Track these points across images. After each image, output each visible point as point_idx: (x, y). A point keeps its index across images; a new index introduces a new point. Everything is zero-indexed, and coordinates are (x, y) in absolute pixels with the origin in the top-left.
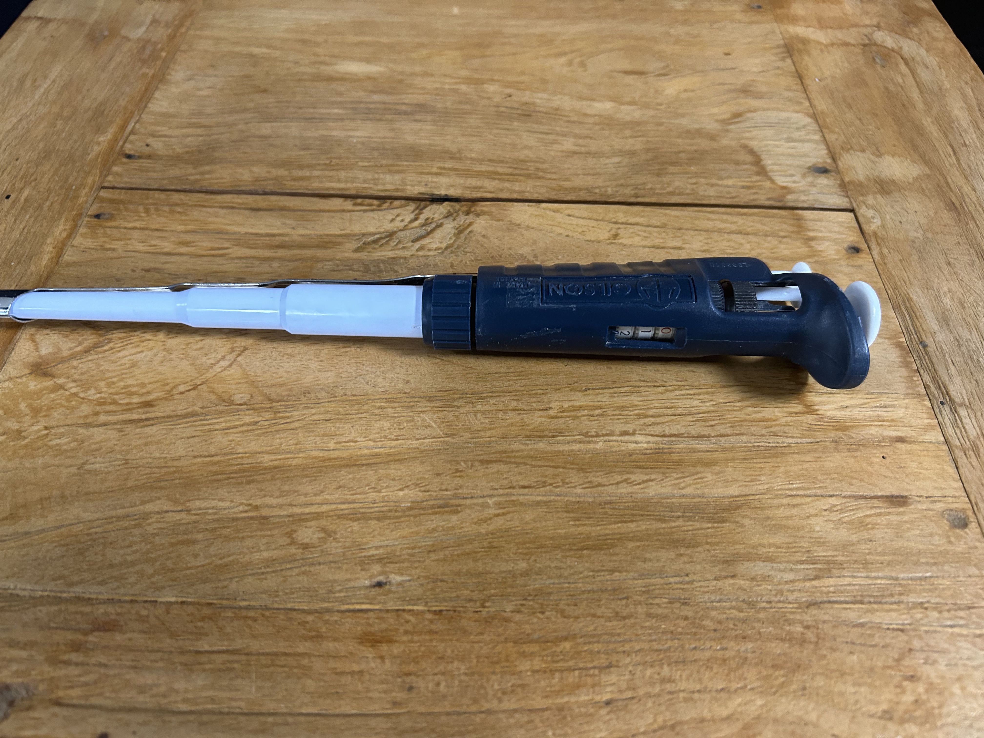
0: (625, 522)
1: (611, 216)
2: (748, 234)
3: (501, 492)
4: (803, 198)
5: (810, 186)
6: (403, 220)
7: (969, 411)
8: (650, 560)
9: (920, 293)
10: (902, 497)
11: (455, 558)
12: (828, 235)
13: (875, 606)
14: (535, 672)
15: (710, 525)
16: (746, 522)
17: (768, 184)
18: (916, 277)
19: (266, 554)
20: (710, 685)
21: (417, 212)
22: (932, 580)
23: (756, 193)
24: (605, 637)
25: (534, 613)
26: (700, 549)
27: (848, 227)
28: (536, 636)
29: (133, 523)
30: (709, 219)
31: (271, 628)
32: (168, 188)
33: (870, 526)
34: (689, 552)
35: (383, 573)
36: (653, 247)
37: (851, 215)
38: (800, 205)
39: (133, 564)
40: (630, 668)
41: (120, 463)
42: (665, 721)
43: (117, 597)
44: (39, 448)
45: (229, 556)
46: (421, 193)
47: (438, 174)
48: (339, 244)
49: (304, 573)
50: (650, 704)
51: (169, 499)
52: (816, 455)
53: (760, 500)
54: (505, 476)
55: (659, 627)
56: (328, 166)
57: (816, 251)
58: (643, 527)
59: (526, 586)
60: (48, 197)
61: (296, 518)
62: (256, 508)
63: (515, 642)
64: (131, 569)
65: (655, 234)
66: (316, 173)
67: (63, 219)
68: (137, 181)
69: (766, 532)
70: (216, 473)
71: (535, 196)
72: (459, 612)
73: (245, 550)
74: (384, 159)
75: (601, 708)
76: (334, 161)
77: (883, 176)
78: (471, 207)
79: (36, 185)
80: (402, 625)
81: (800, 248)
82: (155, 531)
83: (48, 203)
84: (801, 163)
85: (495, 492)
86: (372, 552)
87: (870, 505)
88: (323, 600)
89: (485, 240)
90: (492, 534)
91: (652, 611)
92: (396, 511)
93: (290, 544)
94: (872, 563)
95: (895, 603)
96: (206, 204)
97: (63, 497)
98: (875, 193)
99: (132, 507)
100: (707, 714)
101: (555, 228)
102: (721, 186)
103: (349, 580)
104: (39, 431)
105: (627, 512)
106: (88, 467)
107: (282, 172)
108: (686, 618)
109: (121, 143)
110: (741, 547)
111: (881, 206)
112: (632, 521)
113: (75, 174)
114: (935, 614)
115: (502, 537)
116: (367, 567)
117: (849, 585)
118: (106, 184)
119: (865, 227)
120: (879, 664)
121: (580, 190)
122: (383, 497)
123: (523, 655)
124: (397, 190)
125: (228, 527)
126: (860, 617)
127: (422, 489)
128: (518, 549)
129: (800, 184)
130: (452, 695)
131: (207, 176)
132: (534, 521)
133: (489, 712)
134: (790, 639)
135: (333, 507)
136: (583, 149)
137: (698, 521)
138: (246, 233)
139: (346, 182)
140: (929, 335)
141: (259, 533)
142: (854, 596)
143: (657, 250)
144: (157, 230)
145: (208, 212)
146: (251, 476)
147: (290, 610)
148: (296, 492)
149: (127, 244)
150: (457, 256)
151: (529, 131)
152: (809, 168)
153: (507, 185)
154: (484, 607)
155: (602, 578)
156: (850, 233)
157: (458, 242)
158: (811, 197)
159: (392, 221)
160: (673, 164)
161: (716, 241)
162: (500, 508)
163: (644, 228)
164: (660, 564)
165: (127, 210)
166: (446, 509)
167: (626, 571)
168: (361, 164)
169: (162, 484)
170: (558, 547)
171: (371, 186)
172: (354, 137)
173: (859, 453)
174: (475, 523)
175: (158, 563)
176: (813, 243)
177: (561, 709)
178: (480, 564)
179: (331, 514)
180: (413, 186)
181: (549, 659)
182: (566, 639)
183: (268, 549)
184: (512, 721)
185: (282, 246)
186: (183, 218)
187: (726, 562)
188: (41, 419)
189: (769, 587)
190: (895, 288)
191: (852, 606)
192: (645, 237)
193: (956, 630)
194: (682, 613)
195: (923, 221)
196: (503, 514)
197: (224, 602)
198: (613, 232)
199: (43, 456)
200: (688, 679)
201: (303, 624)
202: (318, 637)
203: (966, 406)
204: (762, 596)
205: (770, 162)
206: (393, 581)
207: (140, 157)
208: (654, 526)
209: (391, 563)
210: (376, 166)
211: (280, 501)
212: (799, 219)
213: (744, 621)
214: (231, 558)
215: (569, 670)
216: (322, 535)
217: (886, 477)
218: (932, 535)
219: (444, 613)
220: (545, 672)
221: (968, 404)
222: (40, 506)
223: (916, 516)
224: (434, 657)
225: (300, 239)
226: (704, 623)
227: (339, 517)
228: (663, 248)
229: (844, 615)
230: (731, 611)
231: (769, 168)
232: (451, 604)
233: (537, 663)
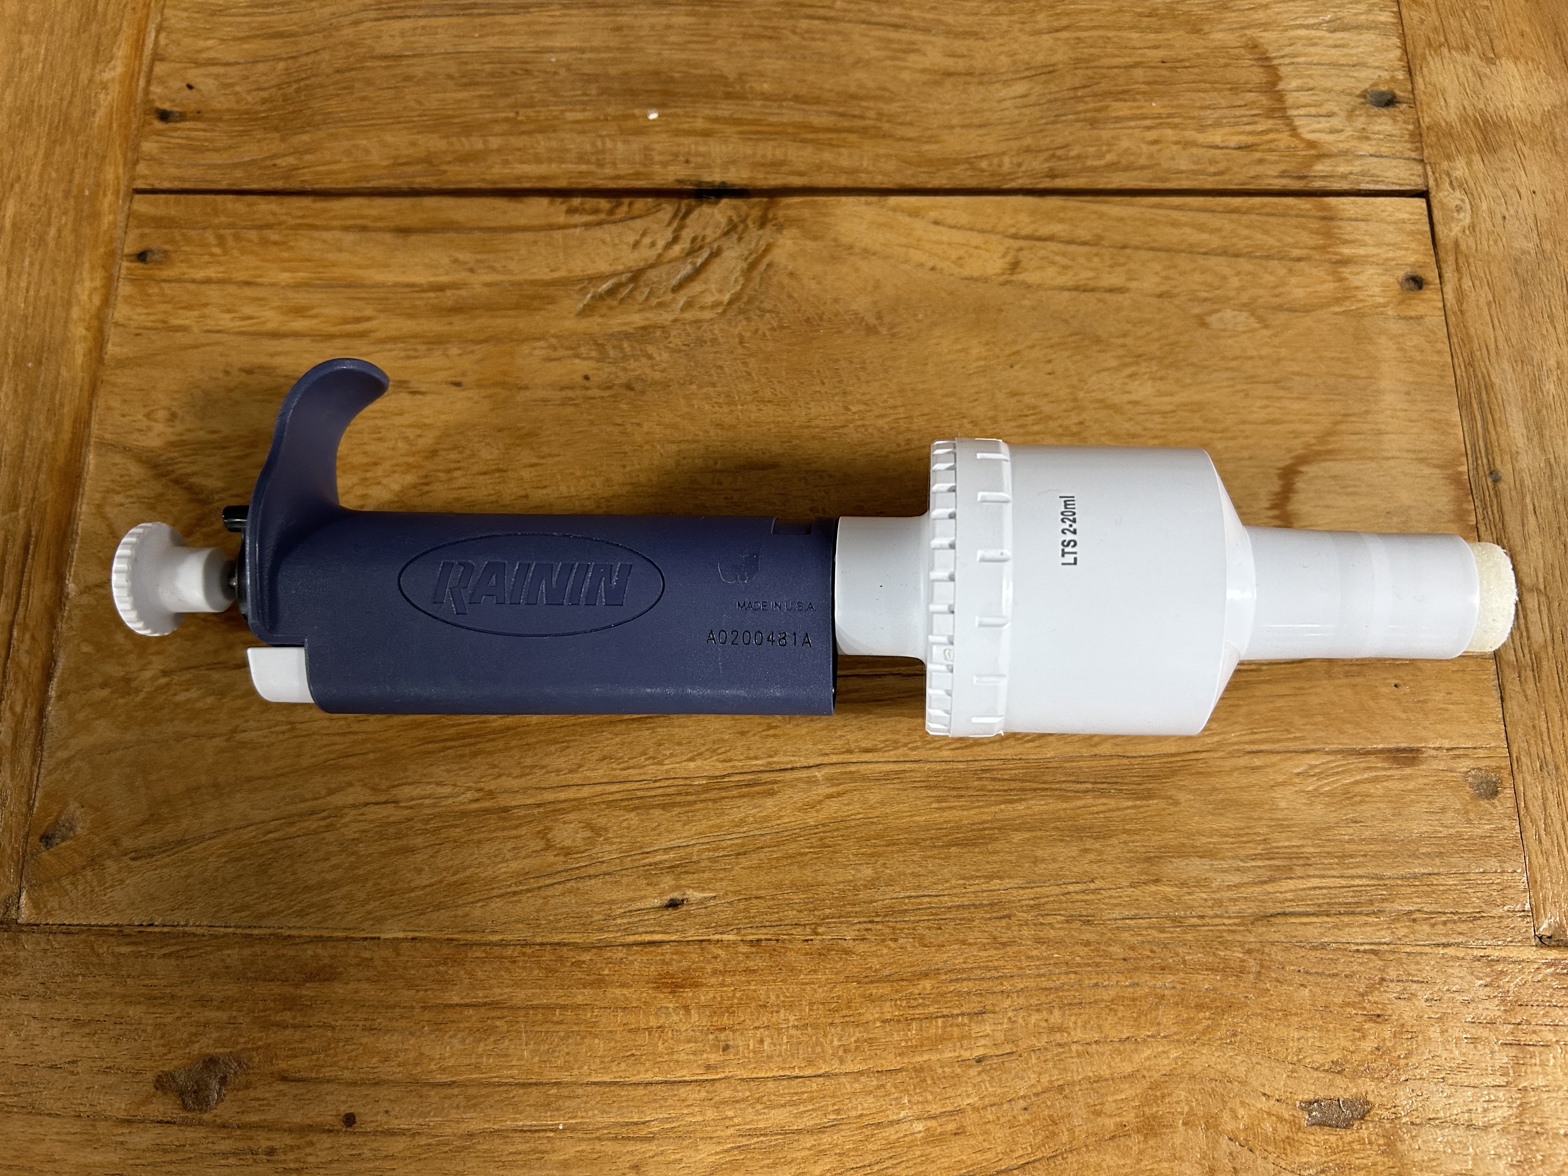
0: (1011, 802)
1: (1008, 220)
2: (1237, 255)
3: (834, 759)
4: (1343, 169)
5: (1359, 138)
6: (653, 244)
7: (1543, 599)
8: (1043, 860)
9: (1510, 374)
10: (1412, 750)
11: (774, 863)
12: (1375, 251)
13: (1346, 919)
14: (884, 1021)
15: (1130, 803)
16: (1182, 797)
17: (1284, 139)
18: (1508, 340)
19: (514, 865)
20: (1113, 1034)
21: (675, 224)
22: (1431, 878)
23: (1261, 161)
24: (979, 972)
25: (883, 941)
26: (1114, 841)
27: (1411, 233)
28: (887, 972)
29: (323, 823)
30: (1175, 224)
31: (536, 972)
32: (245, 187)
33: (1358, 799)
34: (1097, 846)
35: (678, 887)
36: (1076, 288)
37: (1421, 203)
38: (1336, 186)
39: (336, 885)
40: (1010, 1014)
41: (284, 728)
42: (1051, 1082)
43: (325, 933)
44: (162, 707)
45: (465, 869)
46: (679, 181)
47: (706, 134)
48: (552, 300)
49: (570, 892)
50: (1034, 1060)
51: (365, 785)
52: (1298, 685)
53: (1205, 761)
54: (839, 733)
55: (1050, 957)
56: (515, 127)
57: (1348, 289)
58: (1036, 809)
59: (871, 902)
60: (50, 217)
61: (550, 808)
62: (491, 794)
63: (859, 982)
64: (334, 893)
65: (1082, 261)
66: (495, 142)
67: (87, 265)
68: (192, 176)
69: (1209, 813)
70: (426, 741)
71: (879, 181)
72: (784, 941)
73: (485, 860)
74: (609, 104)
75: (970, 1066)
76: (522, 111)
77: (1491, 110)
78: (767, 209)
79: (23, 191)
80: (709, 962)
81: (1323, 282)
82: (357, 835)
83: (53, 232)
84: (1351, 83)
85: (826, 760)
86: (658, 858)
87: (1364, 765)
88: (601, 930)
89: (794, 283)
90: (823, 825)
91: (1041, 934)
92: (687, 794)
93: (546, 849)
94: (1351, 856)
95: (1374, 913)
96: (318, 223)
97: (216, 786)
98: (1470, 151)
99: (316, 799)
100: (1106, 1072)
101: (912, 252)
102: (1201, 146)
103: (632, 900)
104: (154, 678)
105: (1014, 785)
106: (240, 737)
107: (435, 143)
108: (1087, 944)
109: (142, 83)
110: (1171, 836)
111: (1476, 180)
112: (1021, 800)
113: (81, 161)
114: (1426, 928)
115: (837, 830)
116: (654, 880)
117: (1315, 888)
118: (140, 184)
119: (1439, 228)
120: (1338, 1000)
121: (957, 162)
122: (667, 771)
123: (870, 999)
124: (637, 175)
125: (456, 826)
126: (1322, 934)
127: (722, 757)
128: (861, 847)
129: (1342, 136)
130: (780, 1055)
131: (308, 157)
132: (882, 803)
133: (826, 1075)
134: (1224, 969)
135: (599, 789)
136: (961, 65)
137: (1112, 797)
138: (396, 285)
139: (550, 160)
140: (1507, 457)
141: (499, 834)
142: (1319, 906)
143: (1083, 296)
144: (247, 283)
145: (324, 241)
146: (474, 744)
147: (558, 944)
148: (543, 767)
149: (203, 316)
150: (748, 319)
151: (863, 22)
152: (1363, 95)
153: (827, 156)
154: (817, 934)
155: (976, 888)
156: (1413, 245)
157: (749, 291)
158: (1356, 167)
159: (636, 245)
160: (1120, 95)
161: (1183, 273)
162: (833, 785)
163: (1061, 247)
164: (1056, 866)
165: (187, 240)
166: (757, 789)
167: (1010, 877)
168: (570, 116)
169: (351, 761)
170: (916, 842)
171: (593, 168)
172: (551, 50)
173: (1359, 680)
174: (800, 810)
175: (370, 884)
176: (1346, 271)
177: (919, 1070)
178: (808, 872)
179: (597, 800)
180: (664, 164)
181: (904, 1003)
182: (926, 975)
183: (515, 858)
184: (857, 1086)
185: (457, 309)
186: (285, 255)
187: (1148, 859)
188: (154, 658)
189: (1204, 896)
190: (1470, 364)
191: (1314, 919)
192: (1065, 267)
193: (1450, 951)
194: (1083, 937)
195: (1543, 213)
196: (839, 794)
197: (469, 937)
198: (1009, 258)
199: (172, 720)
200: (1084, 1027)
201: (578, 964)
202: (599, 983)
203: (1539, 591)
204: (1191, 908)
205: (1294, 84)
206: (692, 900)
207: (182, 117)
208: (1050, 808)
209: (686, 873)
210: (597, 120)
211: (522, 782)
212: (1330, 218)
213: (1165, 946)
214: (468, 873)
215: (930, 1018)
216: (589, 834)
217: (1394, 718)
218: (1443, 810)
219: (764, 943)
220: (899, 1021)
221: (1542, 587)
222: (189, 802)
223: (1426, 781)
224: (753, 1004)
225: (486, 291)
226: (1111, 949)
227: (610, 804)
228: (1093, 290)
229: (1301, 932)
230: (1150, 931)
231: (1290, 99)
232: (772, 930)
233: (888, 1010)
